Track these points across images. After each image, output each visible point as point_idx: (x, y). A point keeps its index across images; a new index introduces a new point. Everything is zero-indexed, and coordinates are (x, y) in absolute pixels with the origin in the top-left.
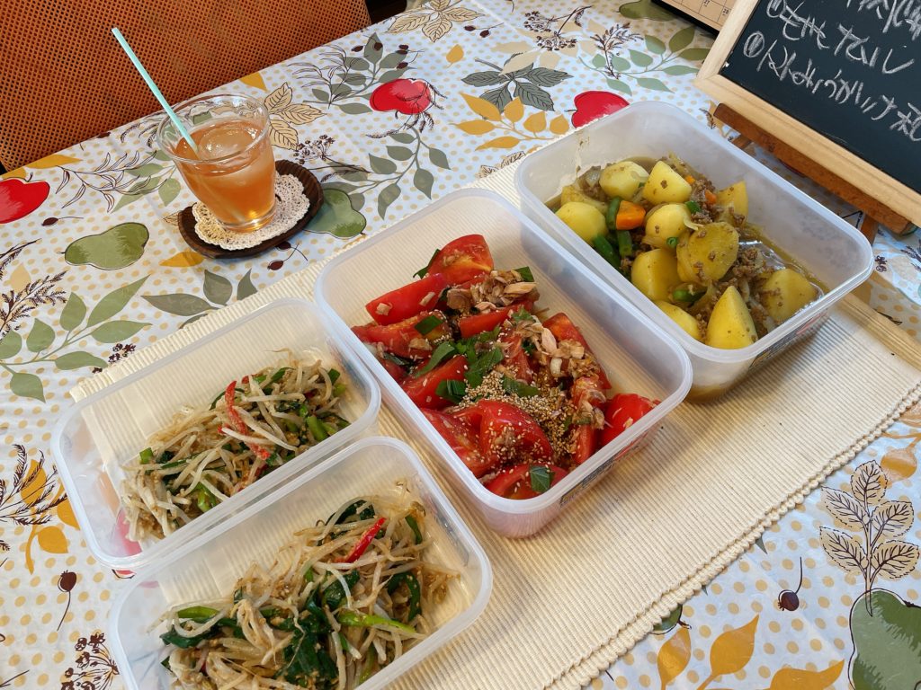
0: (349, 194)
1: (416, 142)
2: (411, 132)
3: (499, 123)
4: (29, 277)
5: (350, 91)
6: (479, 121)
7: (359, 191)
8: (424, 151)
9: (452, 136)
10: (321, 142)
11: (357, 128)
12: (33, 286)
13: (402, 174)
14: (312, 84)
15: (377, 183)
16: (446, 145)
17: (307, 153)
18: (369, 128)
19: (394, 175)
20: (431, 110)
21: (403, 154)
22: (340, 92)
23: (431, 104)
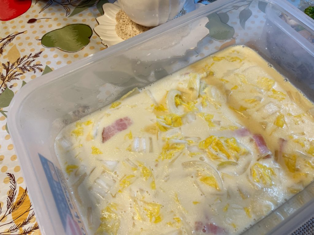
4: (19, 54)
12: (22, 59)
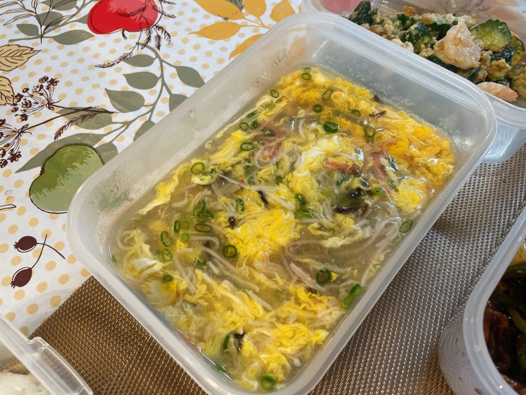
0: (95, 146)
1: (157, 62)
2: (146, 52)
3: (243, 20)
5: (61, 18)
6: (220, 23)
7: (107, 140)
8: (169, 71)
9: (197, 47)
10: (42, 87)
11: (81, 61)
13: (154, 105)
14: (16, 19)
15: (127, 124)
16: (193, 59)
17: (28, 105)
18: (96, 56)
19: (143, 110)
20: (162, 22)
21: (147, 81)
22: (49, 21)
23: (159, 15)
